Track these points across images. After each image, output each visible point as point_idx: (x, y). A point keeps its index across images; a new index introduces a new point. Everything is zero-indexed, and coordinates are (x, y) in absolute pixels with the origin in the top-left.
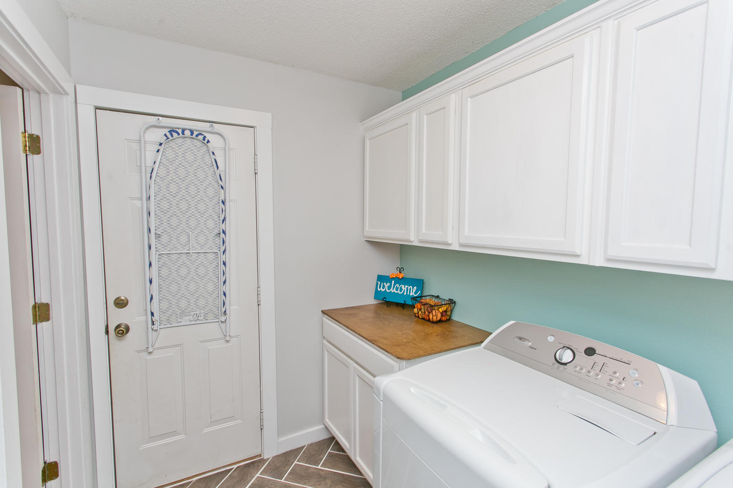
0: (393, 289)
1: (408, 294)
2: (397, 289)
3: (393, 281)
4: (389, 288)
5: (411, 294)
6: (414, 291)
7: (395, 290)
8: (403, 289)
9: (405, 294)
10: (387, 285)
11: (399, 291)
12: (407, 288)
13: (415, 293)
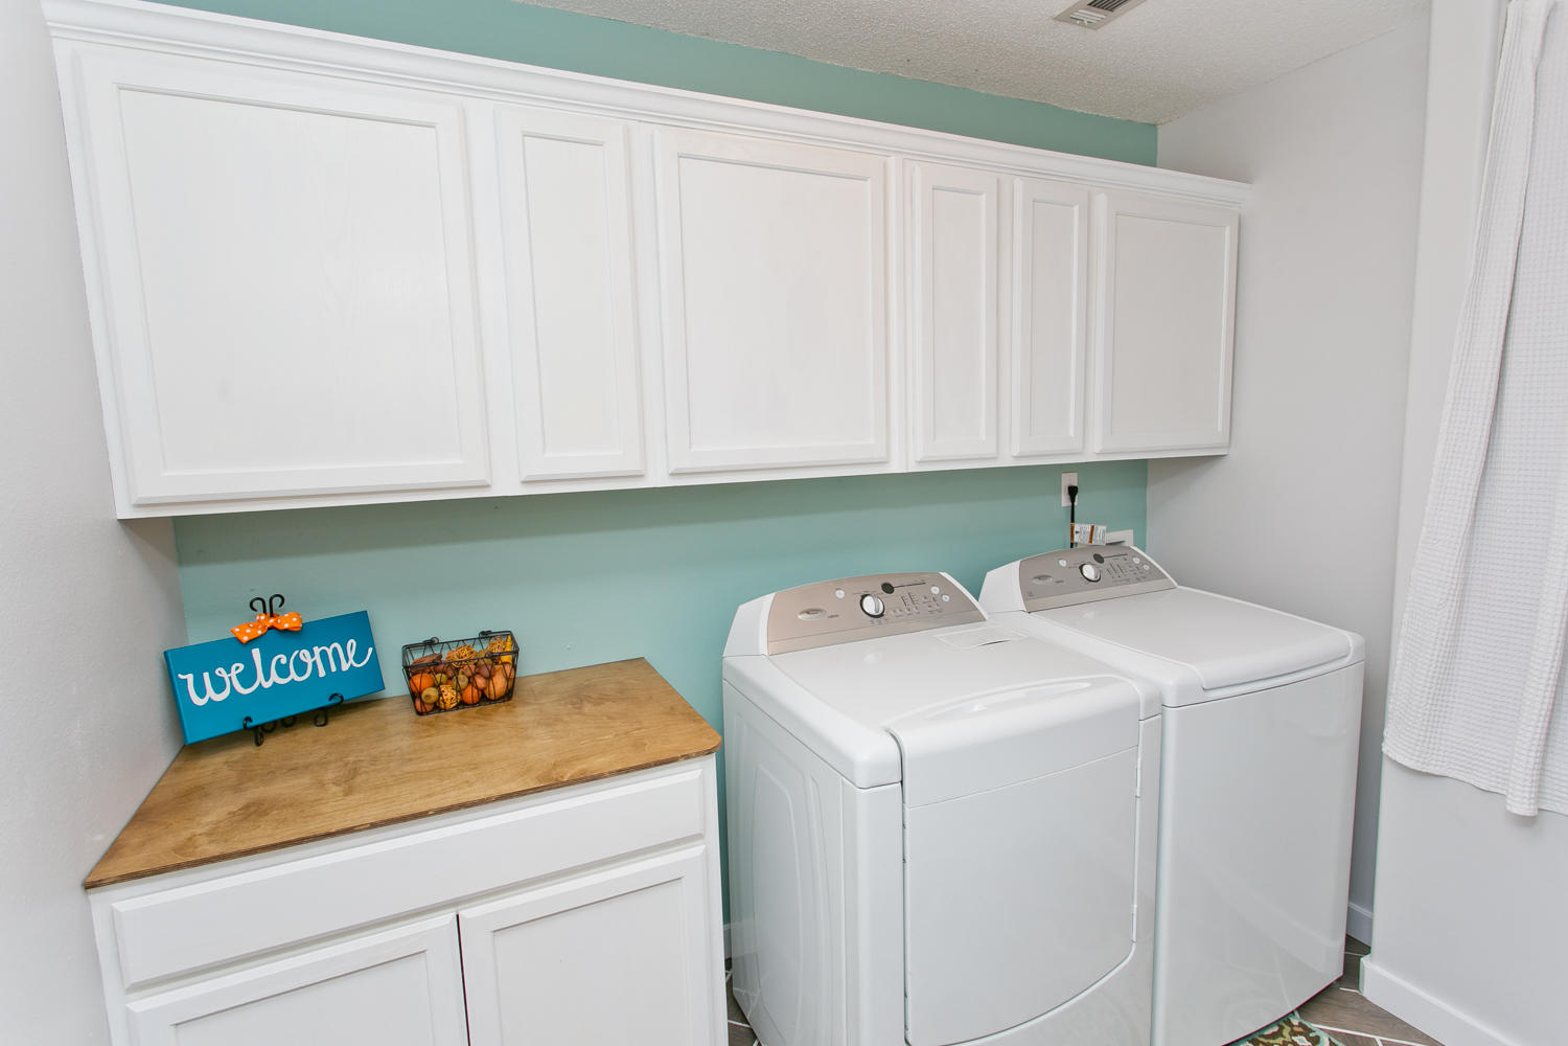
0: (267, 677)
1: (334, 669)
2: (283, 671)
3: (256, 653)
4: (247, 678)
5: (345, 667)
6: (351, 655)
7: (275, 677)
8: (310, 661)
9: (322, 673)
10: (234, 673)
11: (293, 675)
12: (324, 655)
13: (358, 658)
